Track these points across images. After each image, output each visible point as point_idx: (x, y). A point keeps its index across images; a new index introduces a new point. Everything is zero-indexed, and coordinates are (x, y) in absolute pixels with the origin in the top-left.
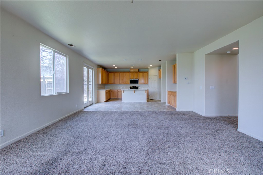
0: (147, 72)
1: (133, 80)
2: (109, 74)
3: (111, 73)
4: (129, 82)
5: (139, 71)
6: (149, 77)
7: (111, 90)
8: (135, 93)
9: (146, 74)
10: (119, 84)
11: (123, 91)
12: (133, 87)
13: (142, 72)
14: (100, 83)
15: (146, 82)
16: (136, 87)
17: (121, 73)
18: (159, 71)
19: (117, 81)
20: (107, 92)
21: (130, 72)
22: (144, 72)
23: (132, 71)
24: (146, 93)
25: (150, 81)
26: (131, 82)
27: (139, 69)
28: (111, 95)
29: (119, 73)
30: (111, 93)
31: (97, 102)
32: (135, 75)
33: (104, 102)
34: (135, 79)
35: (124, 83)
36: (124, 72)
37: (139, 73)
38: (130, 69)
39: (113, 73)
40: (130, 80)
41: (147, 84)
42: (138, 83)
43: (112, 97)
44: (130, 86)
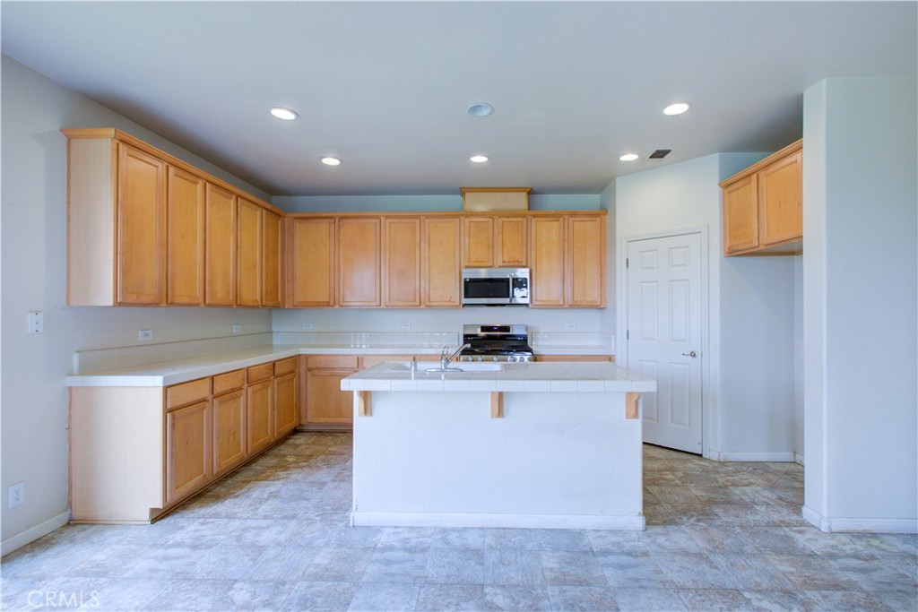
0: (602, 213)
1: (483, 274)
2: (300, 228)
3: (313, 225)
4: (455, 292)
5: (529, 209)
6: (621, 250)
7: (307, 357)
8: (500, 413)
9: (590, 227)
10: (378, 308)
11: (366, 395)
12: (484, 329)
13: (557, 216)
14: (106, 297)
15: (593, 296)
16: (512, 332)
17: (388, 220)
18: (726, 186)
19: (361, 283)
20: (203, 391)
21: (462, 218)
22: (573, 214)
23: (481, 208)
24: (636, 416)
25: (625, 285)
26: (467, 296)
27: (531, 192)
28: (306, 400)
29: (374, 221)
30: (303, 380)
31: (65, 522)
32: (500, 238)
33: (146, 516)
34: (500, 267)
35: (418, 304)
36: (417, 217)
37: (534, 220)
38: (463, 194)
39: (328, 220)
40: (464, 276)
41: (599, 308)
42: (527, 305)
43: (312, 418)
44: (466, 327)
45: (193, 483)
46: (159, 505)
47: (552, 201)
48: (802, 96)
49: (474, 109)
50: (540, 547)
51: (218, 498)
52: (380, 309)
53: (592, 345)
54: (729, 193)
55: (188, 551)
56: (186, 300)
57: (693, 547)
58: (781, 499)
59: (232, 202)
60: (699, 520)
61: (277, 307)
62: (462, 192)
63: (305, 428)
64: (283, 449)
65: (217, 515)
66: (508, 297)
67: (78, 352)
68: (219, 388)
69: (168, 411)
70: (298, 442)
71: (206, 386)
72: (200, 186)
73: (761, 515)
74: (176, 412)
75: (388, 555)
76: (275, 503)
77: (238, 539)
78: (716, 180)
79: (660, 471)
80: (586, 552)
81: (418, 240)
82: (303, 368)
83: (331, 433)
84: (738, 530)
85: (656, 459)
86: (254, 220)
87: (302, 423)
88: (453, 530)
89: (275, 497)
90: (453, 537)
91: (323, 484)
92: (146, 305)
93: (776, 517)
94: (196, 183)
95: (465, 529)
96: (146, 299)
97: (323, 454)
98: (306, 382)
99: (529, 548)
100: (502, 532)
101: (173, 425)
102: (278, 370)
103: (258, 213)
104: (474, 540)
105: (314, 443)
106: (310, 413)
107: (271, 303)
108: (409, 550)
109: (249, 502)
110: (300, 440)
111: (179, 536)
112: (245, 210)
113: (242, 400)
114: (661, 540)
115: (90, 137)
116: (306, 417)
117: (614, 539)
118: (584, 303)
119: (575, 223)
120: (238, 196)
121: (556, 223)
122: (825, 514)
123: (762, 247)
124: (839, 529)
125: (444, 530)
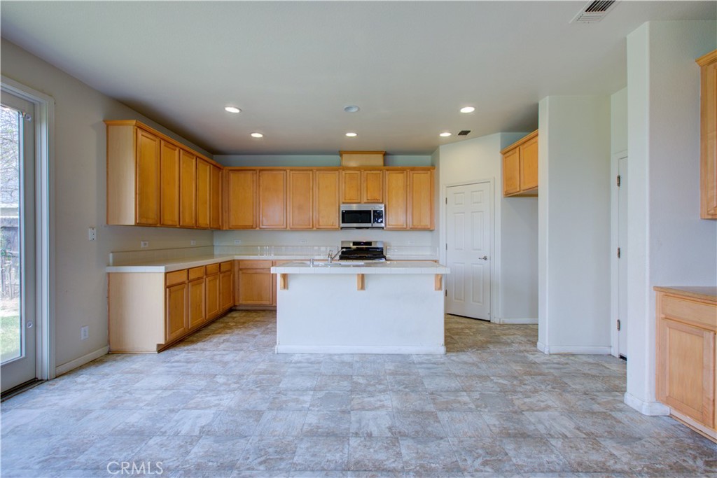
0: (432, 168)
1: (354, 207)
2: (232, 175)
3: (242, 175)
4: (336, 219)
5: (385, 165)
6: (443, 192)
7: (239, 261)
8: (363, 288)
9: (422, 177)
11: (285, 276)
12: (355, 244)
13: (402, 170)
14: (130, 218)
15: (426, 222)
16: (373, 246)
17: (291, 172)
18: (505, 153)
19: (273, 214)
20: (183, 278)
21: (340, 171)
22: (413, 169)
23: (353, 164)
24: (440, 289)
25: (446, 216)
26: (343, 222)
27: (385, 154)
28: (239, 289)
29: (282, 172)
30: (236, 276)
31: (106, 352)
32: (365, 185)
33: (155, 348)
34: (365, 203)
35: (311, 227)
36: (311, 170)
37: (387, 172)
38: (341, 155)
39: (251, 172)
40: (341, 209)
41: (430, 230)
42: (383, 228)
43: (242, 301)
44: (342, 242)
45: (179, 332)
46: (162, 342)
47: (400, 160)
48: (537, 105)
49: (347, 109)
50: (385, 361)
51: (193, 342)
52: (286, 231)
53: (427, 253)
54: (506, 158)
55: (185, 364)
56: (170, 223)
57: (471, 361)
58: (529, 341)
59: (194, 160)
60: (478, 350)
61: (219, 229)
62: (341, 153)
63: (238, 308)
64: (226, 319)
65: (195, 349)
66: (370, 222)
67: (112, 252)
68: (191, 277)
69: (167, 287)
70: (235, 315)
71: (185, 274)
72: (177, 152)
73: (515, 347)
74: (171, 288)
75: (299, 365)
76: (228, 344)
77: (212, 359)
78: (499, 149)
79: (462, 329)
80: (410, 363)
81: (311, 185)
82: (236, 269)
83: (255, 311)
84: (498, 353)
85: (462, 323)
86: (206, 172)
87: (237, 304)
88: (335, 355)
89: (228, 341)
90: (336, 358)
91: (256, 336)
93: (522, 348)
94: (175, 150)
95: (342, 354)
96: (150, 222)
97: (252, 321)
98: (239, 278)
99: (378, 361)
100: (363, 355)
101: (170, 295)
102: (222, 269)
103: (208, 167)
104: (347, 359)
105: (244, 316)
106: (241, 297)
107: (215, 226)
108: (311, 363)
109: (211, 344)
110: (235, 314)
111: (177, 358)
112: (201, 166)
113: (203, 284)
114: (454, 358)
115: (121, 125)
116: (239, 301)
117: (426, 358)
118: (420, 227)
119: (415, 175)
120: (197, 157)
121: (402, 175)
122: (547, 344)
123: (522, 192)
124: (555, 352)
125: (330, 355)
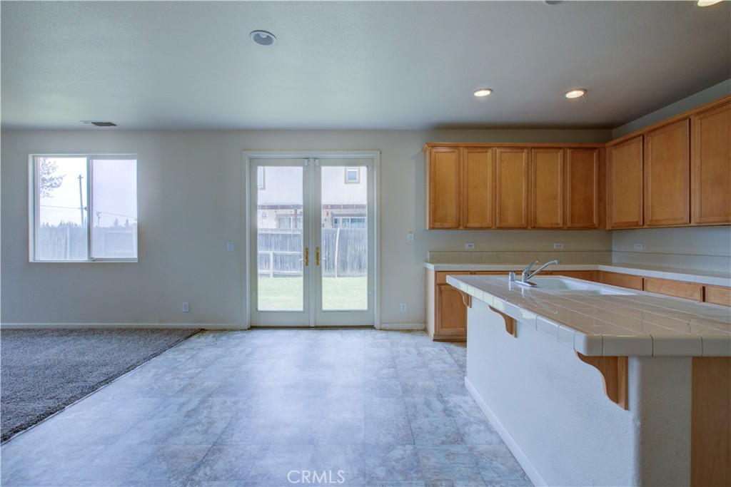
31: (423, 328)
33: (433, 336)
45: (455, 330)
59: (524, 154)
67: (430, 251)
69: (437, 284)
92: (449, 228)
94: (487, 152)
96: (447, 226)
101: (440, 293)
103: (561, 153)
107: (584, 226)
120: (531, 148)
